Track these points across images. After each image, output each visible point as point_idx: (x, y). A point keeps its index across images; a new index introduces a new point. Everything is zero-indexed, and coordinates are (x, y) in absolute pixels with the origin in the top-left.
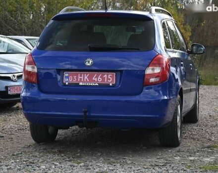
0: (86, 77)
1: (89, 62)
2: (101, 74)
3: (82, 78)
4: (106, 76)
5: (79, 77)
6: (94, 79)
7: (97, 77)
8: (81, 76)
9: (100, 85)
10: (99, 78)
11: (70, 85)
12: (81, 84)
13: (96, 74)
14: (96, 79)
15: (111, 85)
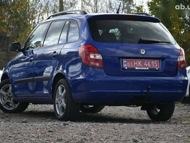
0: (139, 63)
1: (143, 51)
2: (149, 61)
3: (137, 63)
4: (153, 62)
5: (135, 63)
6: (145, 65)
7: (147, 63)
8: (136, 62)
9: (150, 69)
10: (148, 64)
11: (128, 69)
12: (137, 68)
13: (146, 61)
14: (146, 65)
15: (157, 69)
